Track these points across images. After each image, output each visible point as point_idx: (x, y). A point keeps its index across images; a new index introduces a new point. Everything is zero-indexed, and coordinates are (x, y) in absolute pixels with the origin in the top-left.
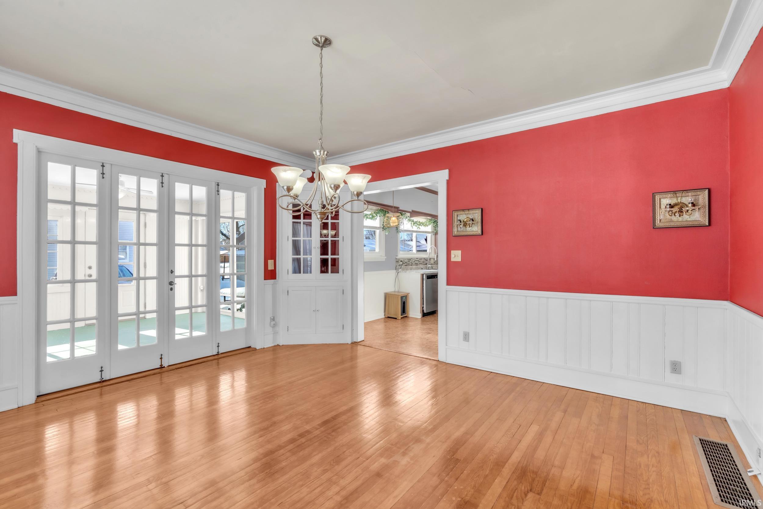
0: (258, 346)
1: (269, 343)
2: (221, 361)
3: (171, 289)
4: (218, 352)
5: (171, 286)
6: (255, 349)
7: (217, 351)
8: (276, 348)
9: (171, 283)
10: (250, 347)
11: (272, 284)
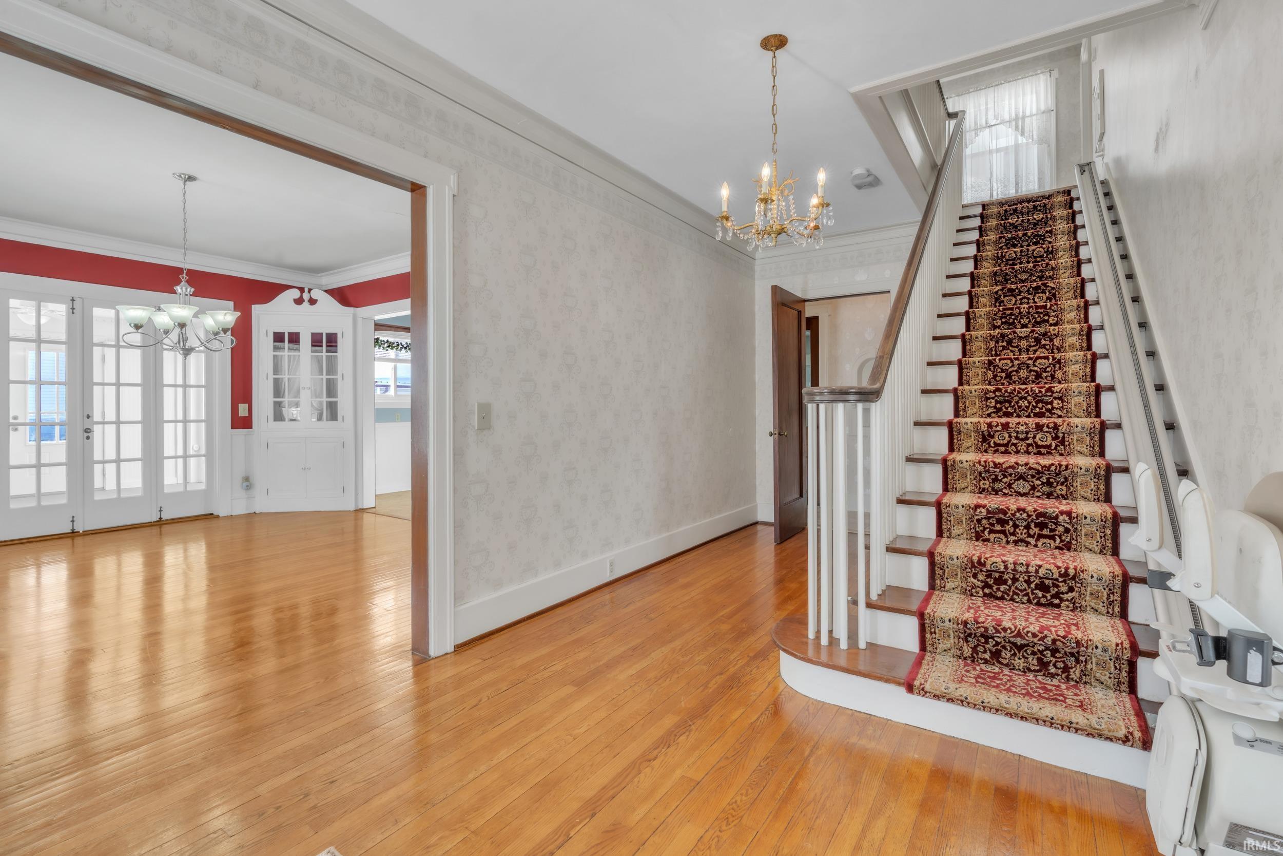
0: (222, 514)
1: (240, 509)
2: (166, 528)
3: (88, 438)
4: (161, 518)
5: (88, 434)
6: (218, 517)
7: (159, 517)
8: (251, 517)
9: (87, 431)
10: (212, 514)
11: (246, 435)
